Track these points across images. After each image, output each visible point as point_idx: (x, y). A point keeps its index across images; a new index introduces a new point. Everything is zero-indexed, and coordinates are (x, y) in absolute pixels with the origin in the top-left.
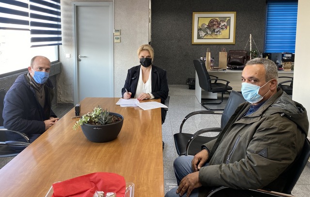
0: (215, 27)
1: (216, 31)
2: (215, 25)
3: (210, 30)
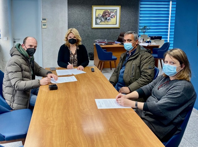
1: (107, 19)
2: (107, 15)
3: (104, 18)
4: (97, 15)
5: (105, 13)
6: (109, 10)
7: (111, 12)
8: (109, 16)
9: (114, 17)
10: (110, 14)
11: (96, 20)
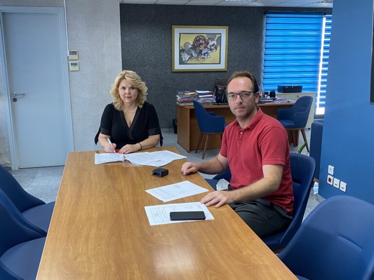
0: (202, 47)
1: (203, 53)
2: (201, 44)
3: (196, 52)
4: (182, 45)
5: (197, 40)
7: (209, 39)
9: (216, 48)
10: (208, 43)
11: (180, 56)
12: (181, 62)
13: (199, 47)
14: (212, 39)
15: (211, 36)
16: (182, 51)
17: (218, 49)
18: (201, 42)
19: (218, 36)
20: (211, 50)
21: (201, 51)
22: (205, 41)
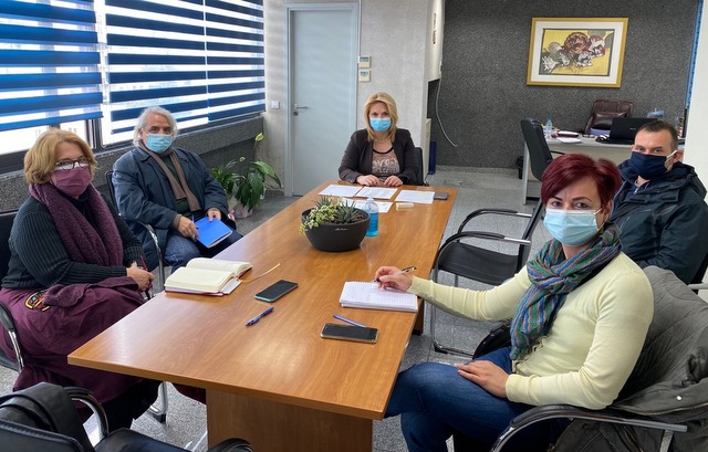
0: (579, 50)
1: (580, 58)
2: (578, 45)
3: (567, 56)
4: (546, 46)
5: (572, 40)
6: (586, 32)
7: (592, 37)
8: (584, 50)
9: (603, 51)
10: (590, 44)
11: (542, 61)
12: (542, 71)
13: (574, 49)
14: (598, 38)
15: (595, 33)
16: (544, 55)
17: (607, 53)
18: (578, 41)
19: (608, 33)
20: (594, 54)
21: (576, 56)
22: (585, 41)
